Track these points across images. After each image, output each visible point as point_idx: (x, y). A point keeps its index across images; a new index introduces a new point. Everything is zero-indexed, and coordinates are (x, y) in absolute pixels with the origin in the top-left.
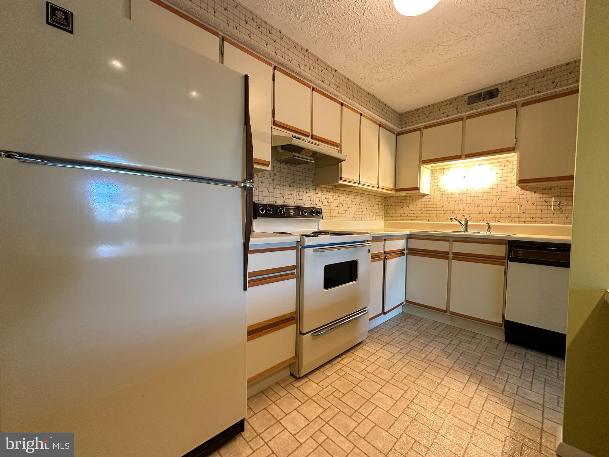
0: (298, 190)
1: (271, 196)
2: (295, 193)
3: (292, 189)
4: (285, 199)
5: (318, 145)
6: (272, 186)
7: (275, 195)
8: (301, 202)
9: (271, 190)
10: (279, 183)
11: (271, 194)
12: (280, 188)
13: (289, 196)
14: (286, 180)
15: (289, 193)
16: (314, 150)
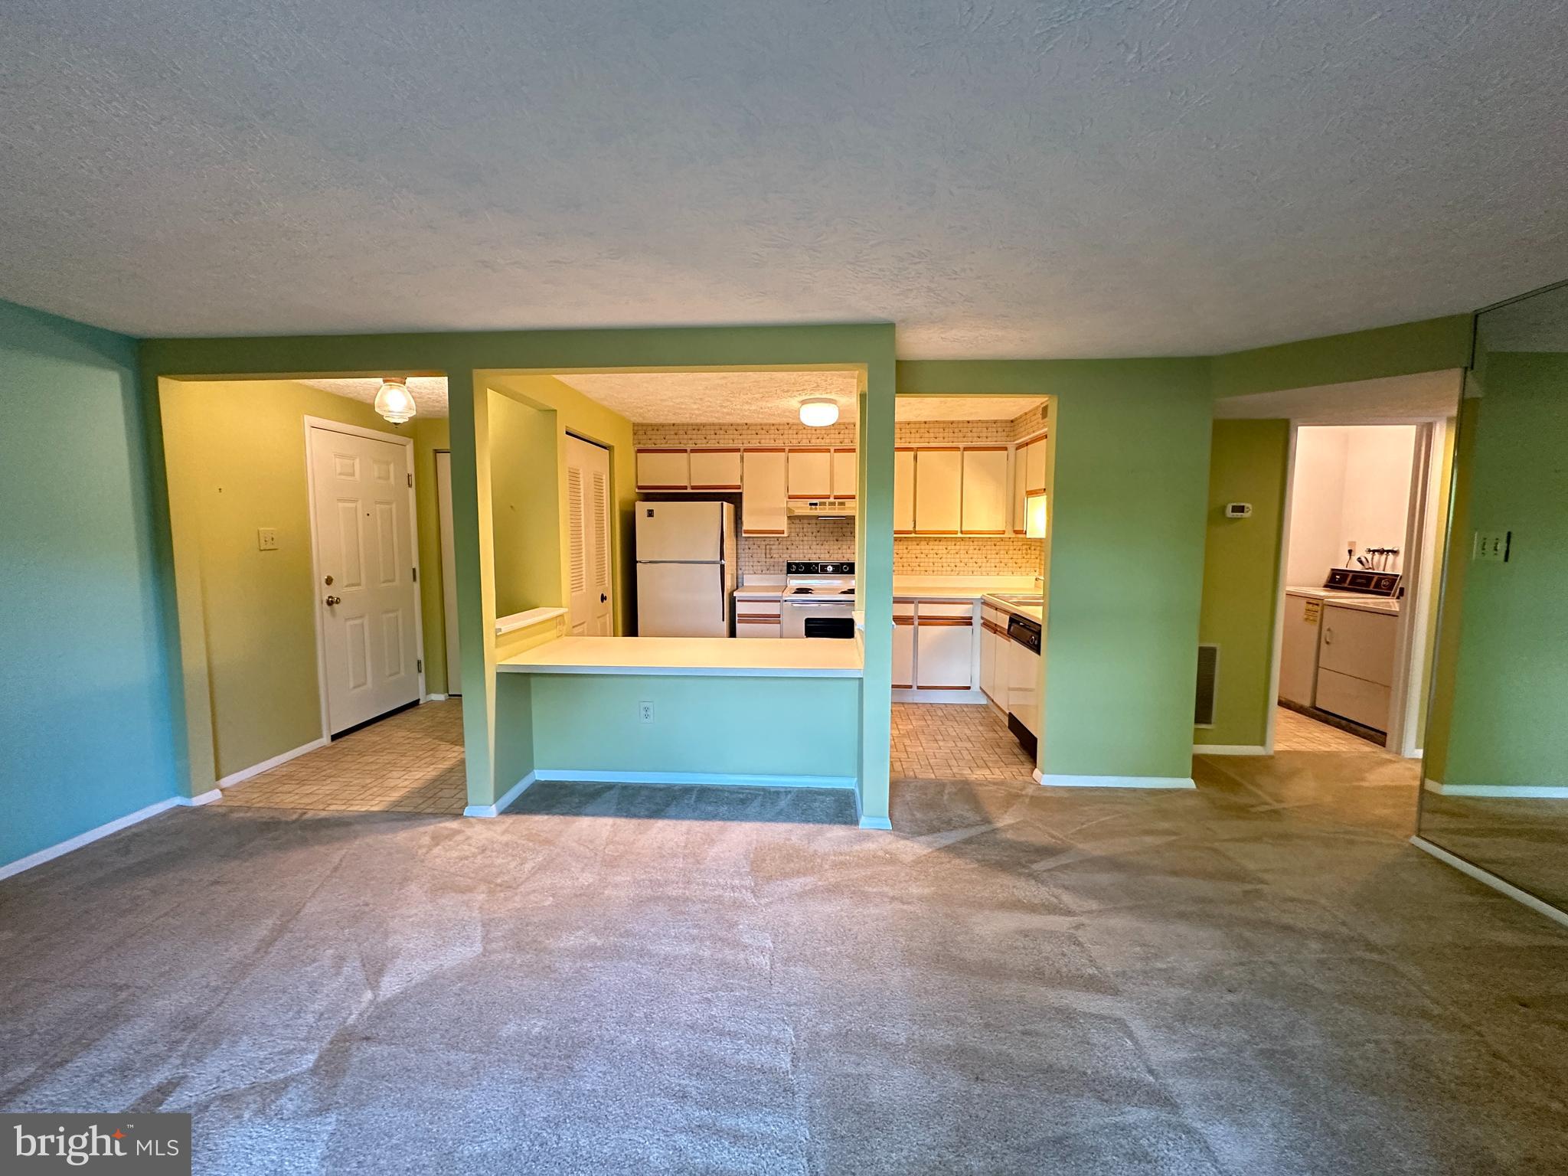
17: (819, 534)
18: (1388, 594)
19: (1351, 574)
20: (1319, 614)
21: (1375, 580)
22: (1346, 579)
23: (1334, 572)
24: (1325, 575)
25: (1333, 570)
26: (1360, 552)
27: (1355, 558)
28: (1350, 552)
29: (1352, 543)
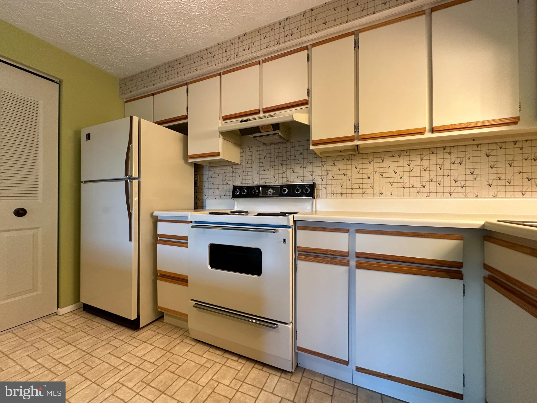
0: (293, 167)
1: (260, 178)
2: (289, 171)
3: (284, 167)
4: (276, 179)
5: (274, 116)
6: (262, 169)
7: (265, 177)
8: (297, 179)
9: (261, 173)
10: (269, 164)
11: (261, 176)
12: (271, 168)
13: (281, 176)
14: (277, 160)
15: (281, 171)
16: (272, 124)
17: (265, 160)
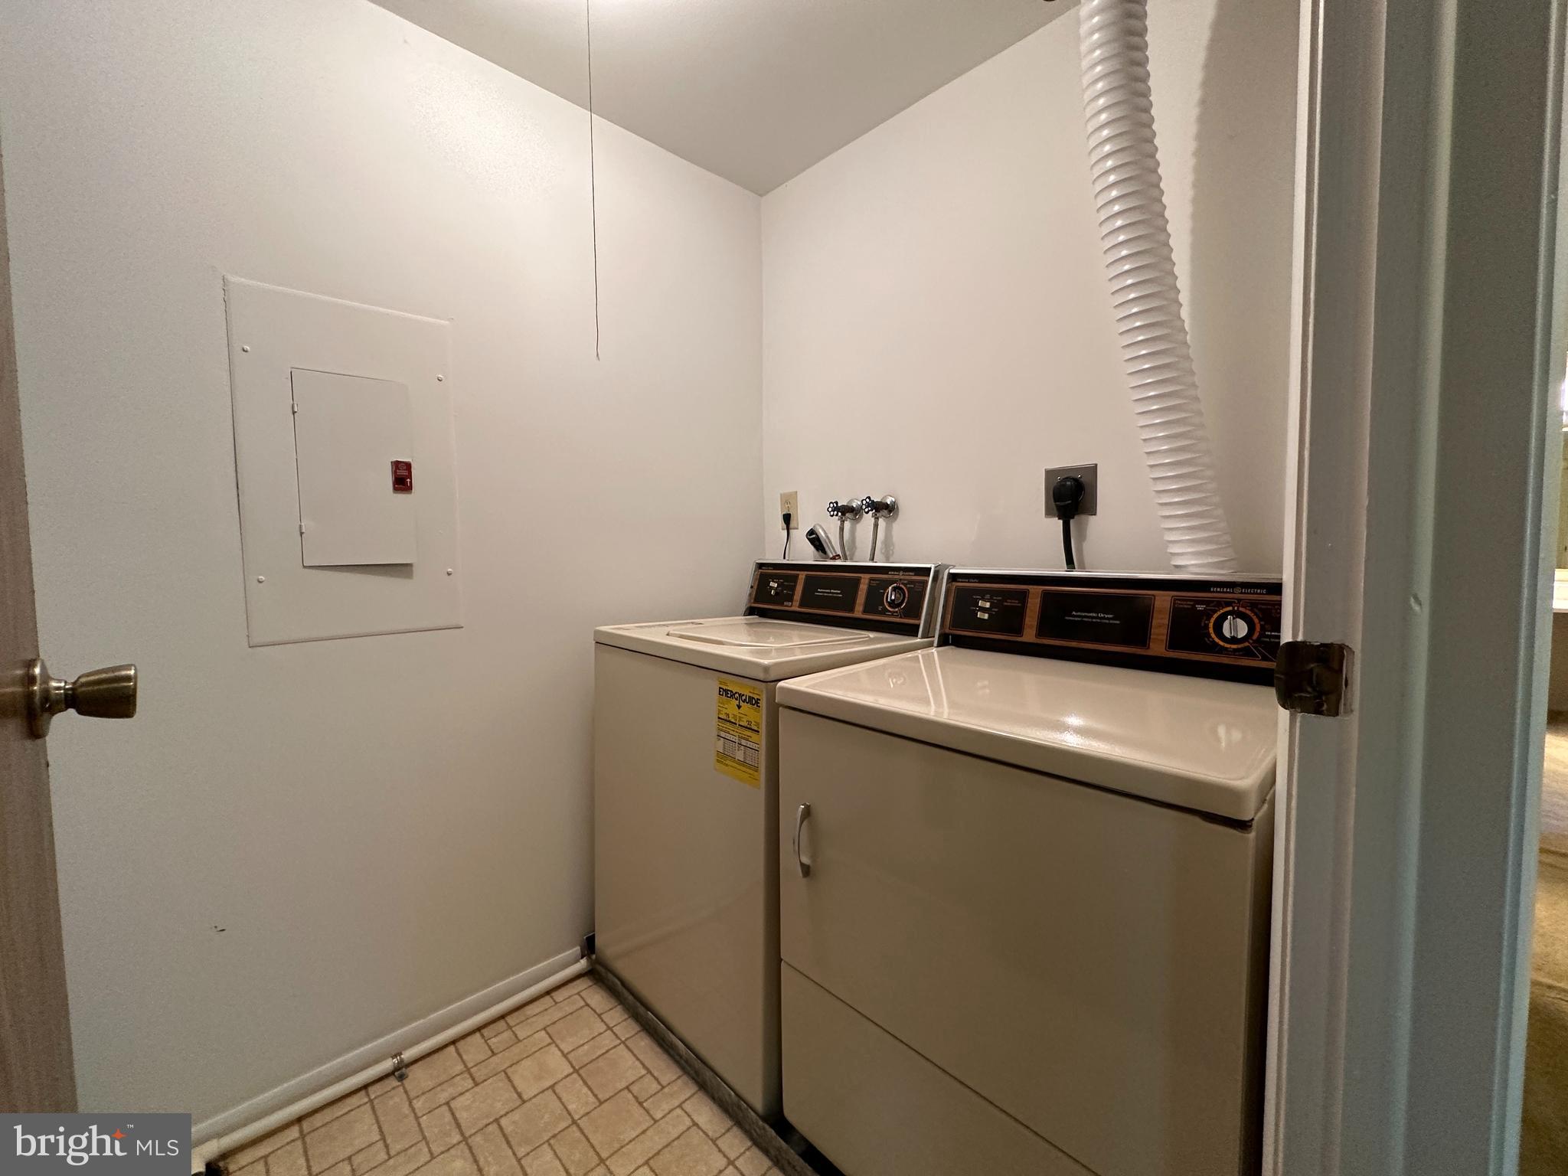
18: (912, 631)
19: (802, 575)
20: (761, 740)
21: (863, 587)
22: (793, 589)
23: (766, 573)
24: (744, 582)
25: (761, 566)
26: (813, 515)
27: (800, 535)
28: (787, 518)
29: (789, 499)
